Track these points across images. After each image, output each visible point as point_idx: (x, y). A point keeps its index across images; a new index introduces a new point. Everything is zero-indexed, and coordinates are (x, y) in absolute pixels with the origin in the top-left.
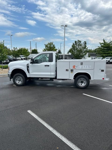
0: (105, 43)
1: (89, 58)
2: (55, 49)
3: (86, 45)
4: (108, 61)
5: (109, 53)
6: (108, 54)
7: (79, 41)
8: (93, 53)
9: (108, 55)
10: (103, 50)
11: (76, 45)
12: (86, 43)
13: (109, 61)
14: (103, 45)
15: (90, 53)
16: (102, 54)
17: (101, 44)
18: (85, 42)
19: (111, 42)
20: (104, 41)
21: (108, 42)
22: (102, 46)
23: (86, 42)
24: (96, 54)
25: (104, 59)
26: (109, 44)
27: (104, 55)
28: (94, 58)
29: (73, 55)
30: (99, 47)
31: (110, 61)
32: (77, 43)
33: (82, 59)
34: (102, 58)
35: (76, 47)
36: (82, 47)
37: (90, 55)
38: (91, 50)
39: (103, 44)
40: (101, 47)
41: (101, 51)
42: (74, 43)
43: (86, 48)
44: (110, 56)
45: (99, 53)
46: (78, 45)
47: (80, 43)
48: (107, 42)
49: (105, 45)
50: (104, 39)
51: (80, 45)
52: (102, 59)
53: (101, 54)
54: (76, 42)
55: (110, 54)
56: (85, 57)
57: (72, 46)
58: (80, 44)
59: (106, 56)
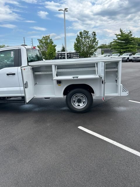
0: (122, 34)
1: (101, 56)
2: (53, 45)
3: (96, 38)
4: (126, 59)
5: (128, 48)
6: (126, 48)
7: (85, 31)
8: (107, 49)
9: (128, 50)
10: (120, 44)
11: (82, 38)
12: (95, 35)
13: (128, 58)
14: (120, 37)
15: (104, 49)
16: (119, 50)
17: (117, 35)
18: (93, 32)
19: (130, 32)
20: (121, 31)
21: (127, 33)
22: (119, 39)
23: (95, 32)
24: (111, 50)
25: (121, 56)
26: (127, 35)
27: (122, 50)
28: (109, 56)
29: (79, 53)
30: (114, 41)
31: (130, 59)
32: (83, 34)
33: (90, 57)
34: (119, 54)
35: (82, 41)
36: (91, 41)
37: (103, 51)
38: (105, 45)
39: (120, 35)
40: (117, 40)
41: (118, 45)
42: (79, 35)
43: (96, 41)
44: (129, 51)
45: (115, 48)
46: (85, 38)
47: (88, 34)
48: (125, 32)
49: (123, 37)
50: (121, 29)
51: (88, 38)
52: (119, 56)
53: (117, 49)
54: (81, 33)
55: (130, 49)
56: (95, 55)
57: (76, 39)
58: (87, 36)
59: (124, 52)
